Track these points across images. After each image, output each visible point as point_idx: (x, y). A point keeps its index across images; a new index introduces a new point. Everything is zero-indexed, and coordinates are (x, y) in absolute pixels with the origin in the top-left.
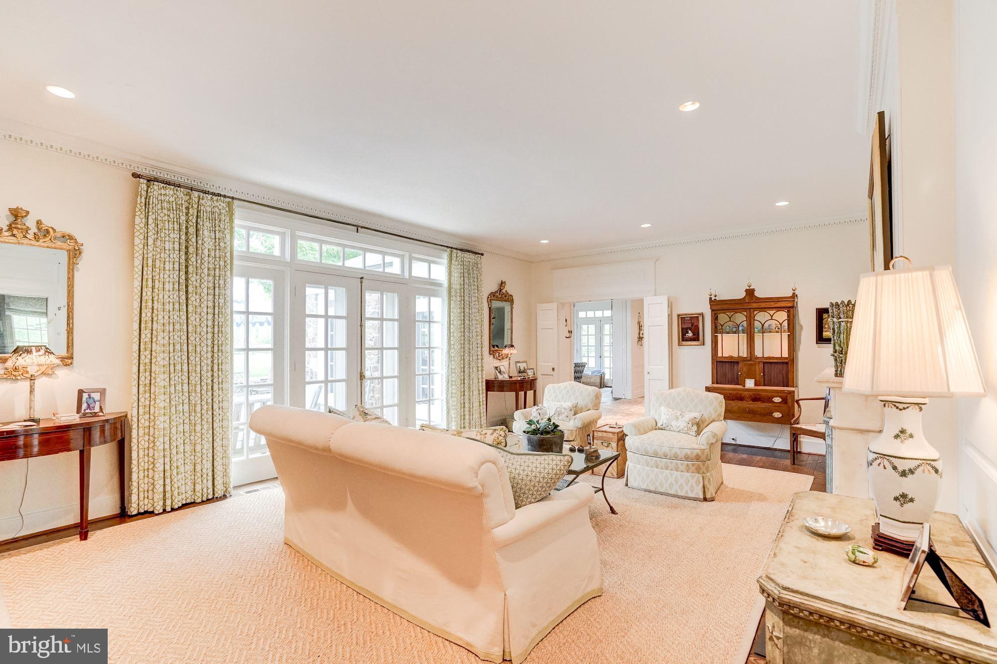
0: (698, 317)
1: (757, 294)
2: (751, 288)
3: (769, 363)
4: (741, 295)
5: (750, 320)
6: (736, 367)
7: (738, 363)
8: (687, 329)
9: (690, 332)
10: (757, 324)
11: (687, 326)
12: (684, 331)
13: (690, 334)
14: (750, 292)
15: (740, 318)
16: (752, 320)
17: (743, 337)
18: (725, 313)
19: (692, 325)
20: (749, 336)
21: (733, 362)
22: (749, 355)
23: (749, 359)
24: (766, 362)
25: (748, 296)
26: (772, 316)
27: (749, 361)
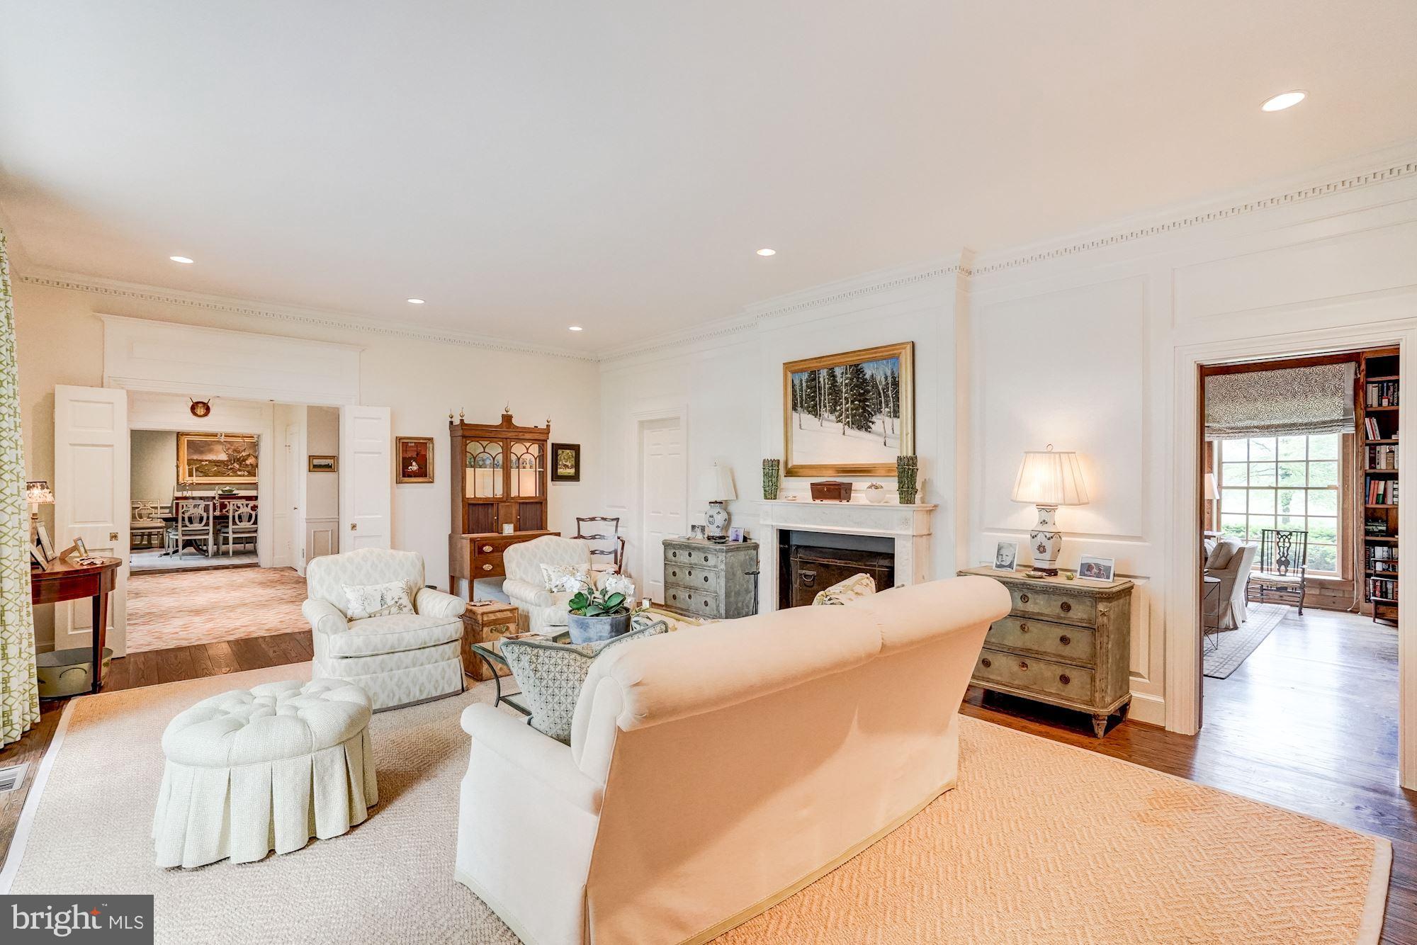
0: (426, 443)
1: (515, 422)
2: (508, 413)
3: (524, 503)
4: (498, 421)
5: (507, 452)
6: (490, 510)
7: (492, 504)
8: (411, 458)
9: (414, 463)
10: (514, 458)
11: (410, 456)
12: (406, 463)
13: (414, 467)
14: (507, 419)
15: (495, 449)
16: (509, 452)
17: (499, 472)
18: (478, 442)
19: (417, 455)
20: (505, 472)
21: (487, 504)
22: (505, 494)
23: (505, 499)
24: (523, 503)
25: (504, 424)
26: (527, 449)
27: (505, 502)
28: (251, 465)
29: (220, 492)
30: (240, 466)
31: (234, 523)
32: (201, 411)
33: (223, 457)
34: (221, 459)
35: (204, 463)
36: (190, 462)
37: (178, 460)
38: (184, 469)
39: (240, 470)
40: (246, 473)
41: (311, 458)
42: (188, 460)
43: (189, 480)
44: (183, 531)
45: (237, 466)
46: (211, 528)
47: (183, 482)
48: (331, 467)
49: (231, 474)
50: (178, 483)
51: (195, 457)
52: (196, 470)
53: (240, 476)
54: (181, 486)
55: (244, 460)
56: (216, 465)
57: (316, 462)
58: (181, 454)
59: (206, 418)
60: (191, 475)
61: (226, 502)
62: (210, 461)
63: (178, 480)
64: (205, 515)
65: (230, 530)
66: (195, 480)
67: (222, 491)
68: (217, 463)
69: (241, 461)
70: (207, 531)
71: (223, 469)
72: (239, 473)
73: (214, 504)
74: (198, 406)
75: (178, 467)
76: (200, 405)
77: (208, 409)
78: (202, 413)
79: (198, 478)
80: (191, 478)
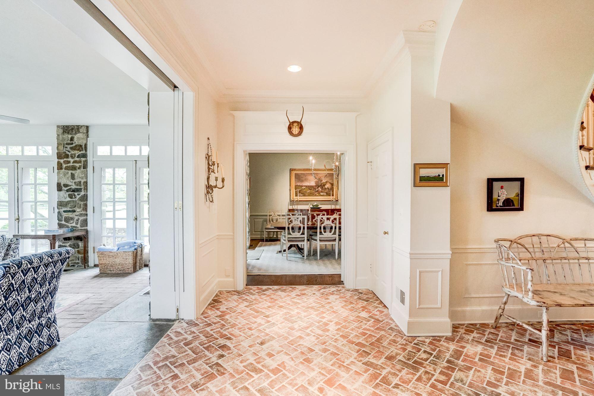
28: (328, 188)
29: (312, 206)
30: (322, 189)
31: (321, 233)
32: (296, 130)
33: (313, 183)
34: (312, 185)
35: (303, 188)
36: (296, 187)
37: (290, 186)
38: (293, 191)
39: (322, 192)
40: (325, 194)
41: (417, 167)
42: (295, 186)
43: (295, 198)
44: (288, 238)
45: (320, 189)
46: (305, 236)
47: (292, 200)
48: (442, 179)
49: (317, 194)
50: (290, 200)
51: (299, 184)
52: (299, 192)
53: (322, 196)
54: (292, 202)
55: (324, 185)
56: (309, 189)
57: (424, 172)
58: (292, 183)
59: (300, 137)
60: (296, 195)
61: (315, 214)
62: (306, 186)
63: (290, 198)
64: (302, 226)
65: (318, 238)
66: (299, 198)
67: (313, 205)
68: (310, 187)
69: (322, 186)
70: (303, 239)
71: (313, 191)
72: (322, 194)
73: (308, 217)
74: (293, 125)
75: (290, 190)
76: (295, 124)
77: (301, 128)
78: (297, 132)
79: (300, 197)
80: (296, 197)
